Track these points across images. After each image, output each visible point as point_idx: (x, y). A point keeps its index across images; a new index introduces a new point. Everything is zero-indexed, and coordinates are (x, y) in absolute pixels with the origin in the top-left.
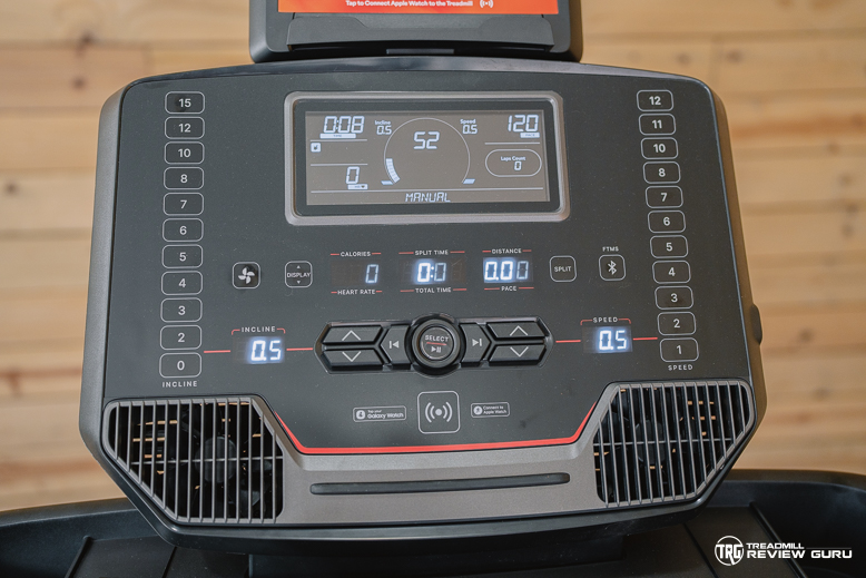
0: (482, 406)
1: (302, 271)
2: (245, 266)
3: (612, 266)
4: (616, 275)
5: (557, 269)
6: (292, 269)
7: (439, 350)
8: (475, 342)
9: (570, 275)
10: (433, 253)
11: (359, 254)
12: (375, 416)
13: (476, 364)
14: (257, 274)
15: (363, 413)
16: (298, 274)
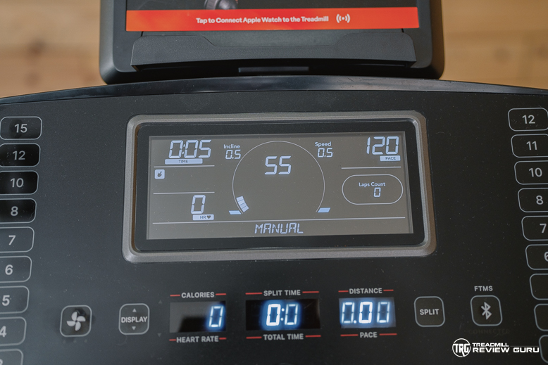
1: (138, 315)
3: (486, 309)
4: (492, 320)
5: (423, 312)
6: (127, 313)
9: (437, 319)
10: (283, 293)
11: (202, 295)
14: (88, 319)
16: (134, 319)
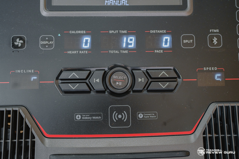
0: (143, 114)
1: (49, 41)
2: (18, 37)
3: (215, 41)
4: (217, 45)
5: (185, 41)
6: (44, 39)
7: (120, 84)
8: (140, 80)
9: (191, 44)
10: (119, 32)
11: (79, 32)
12: (86, 118)
13: (140, 91)
14: (24, 42)
15: (80, 116)
16: (47, 42)
